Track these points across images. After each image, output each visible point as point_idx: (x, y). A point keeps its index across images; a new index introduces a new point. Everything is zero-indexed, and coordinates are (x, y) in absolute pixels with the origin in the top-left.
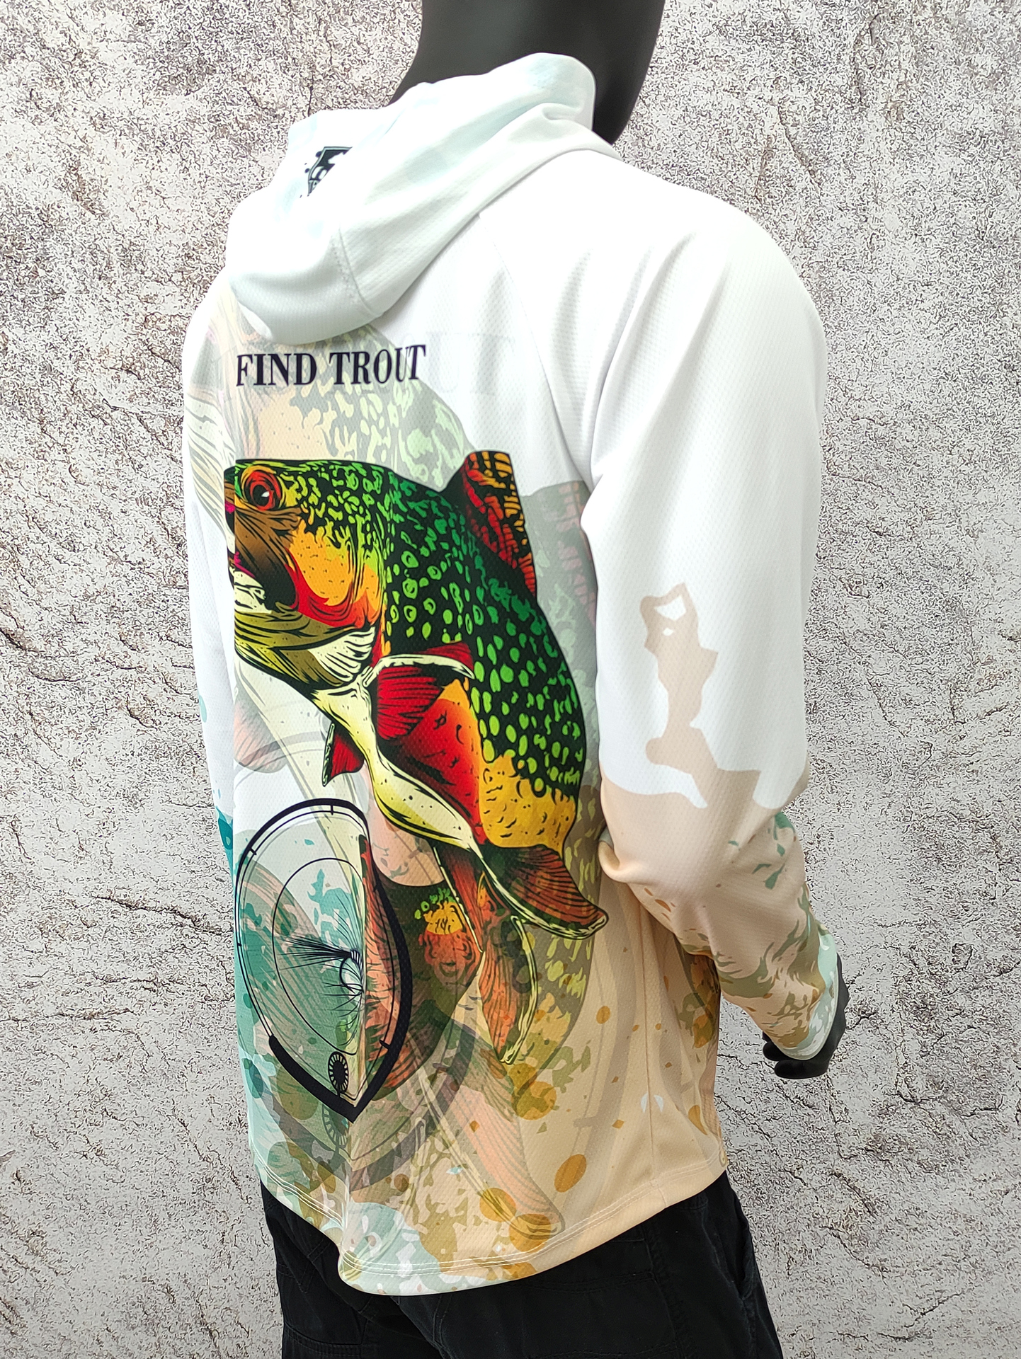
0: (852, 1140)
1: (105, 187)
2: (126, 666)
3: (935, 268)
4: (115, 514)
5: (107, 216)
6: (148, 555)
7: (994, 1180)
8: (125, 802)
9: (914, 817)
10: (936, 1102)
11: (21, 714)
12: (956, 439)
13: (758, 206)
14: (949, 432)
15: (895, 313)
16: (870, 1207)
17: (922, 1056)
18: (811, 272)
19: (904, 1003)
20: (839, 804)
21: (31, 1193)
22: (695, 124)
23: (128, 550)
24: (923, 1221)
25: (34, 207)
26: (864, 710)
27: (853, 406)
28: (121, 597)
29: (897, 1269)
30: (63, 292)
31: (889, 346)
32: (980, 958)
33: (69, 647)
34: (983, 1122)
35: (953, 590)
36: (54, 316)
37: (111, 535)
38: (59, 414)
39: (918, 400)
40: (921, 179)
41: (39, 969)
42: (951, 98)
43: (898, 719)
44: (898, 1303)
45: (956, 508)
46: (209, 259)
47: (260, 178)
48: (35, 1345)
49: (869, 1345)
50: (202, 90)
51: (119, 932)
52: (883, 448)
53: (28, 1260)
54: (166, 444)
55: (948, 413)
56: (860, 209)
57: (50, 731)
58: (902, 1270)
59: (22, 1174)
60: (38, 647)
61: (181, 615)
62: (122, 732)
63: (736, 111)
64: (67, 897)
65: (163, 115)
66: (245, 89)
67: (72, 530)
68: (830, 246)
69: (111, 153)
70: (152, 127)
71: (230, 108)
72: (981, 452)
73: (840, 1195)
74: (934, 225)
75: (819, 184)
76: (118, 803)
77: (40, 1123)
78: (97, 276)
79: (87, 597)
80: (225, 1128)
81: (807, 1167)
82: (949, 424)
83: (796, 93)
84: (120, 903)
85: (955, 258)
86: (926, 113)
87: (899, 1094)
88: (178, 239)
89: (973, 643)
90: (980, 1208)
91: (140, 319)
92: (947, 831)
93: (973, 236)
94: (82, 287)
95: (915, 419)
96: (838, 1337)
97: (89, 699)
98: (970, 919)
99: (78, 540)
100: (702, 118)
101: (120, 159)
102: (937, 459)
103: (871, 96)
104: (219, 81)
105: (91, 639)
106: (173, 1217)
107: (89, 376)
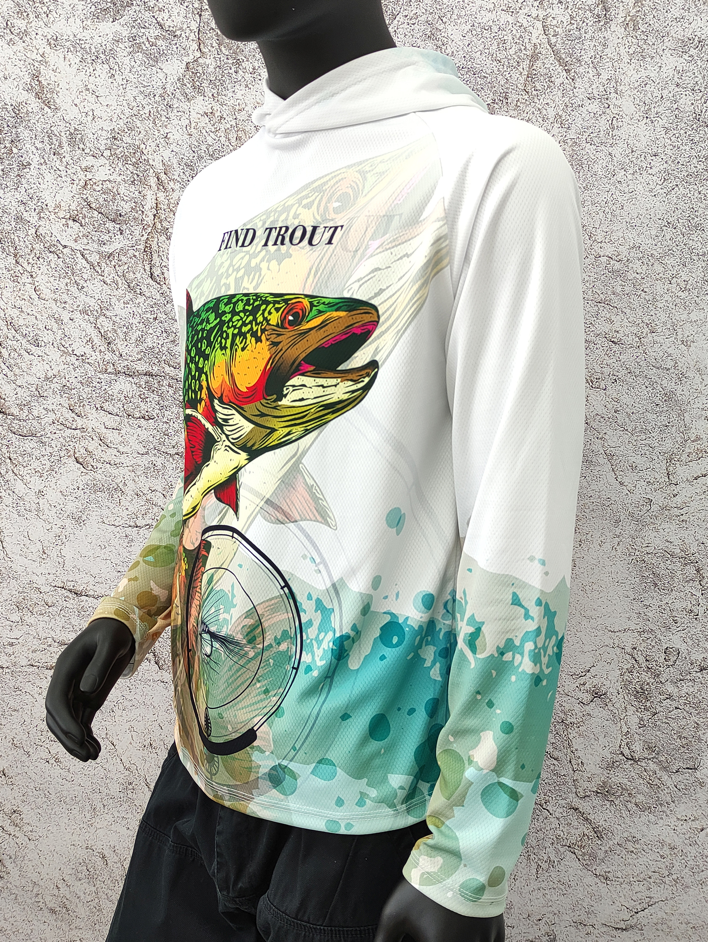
0: (586, 784)
1: (57, 89)
2: (73, 427)
3: (661, 142)
4: (65, 321)
5: (59, 110)
6: (88, 350)
7: (693, 820)
8: (73, 522)
9: (637, 553)
10: (650, 761)
11: (4, 459)
12: (675, 272)
13: (526, 97)
14: (670, 267)
15: (630, 177)
16: (599, 834)
17: (640, 728)
18: (566, 146)
19: (627, 688)
20: (580, 541)
21: (12, 784)
22: (480, 36)
23: (74, 347)
24: (637, 846)
25: (9, 104)
26: (601, 473)
27: (596, 247)
28: (70, 380)
29: (618, 879)
30: (30, 164)
31: (625, 202)
32: (686, 658)
33: (35, 413)
34: (686, 777)
35: (670, 386)
36: (24, 181)
37: (63, 336)
38: (27, 251)
39: (646, 243)
40: (652, 75)
41: (16, 633)
42: (676, 12)
43: (626, 480)
44: (618, 903)
45: (673, 324)
46: (129, 140)
47: (164, 81)
48: (16, 886)
49: (596, 932)
50: (123, 18)
51: (70, 611)
52: (618, 279)
53: (11, 829)
54: (100, 272)
55: (669, 253)
56: (604, 99)
57: (23, 471)
58: (622, 880)
59: (6, 771)
60: (15, 413)
61: (110, 392)
62: (71, 473)
63: (511, 25)
64: (35, 585)
65: (97, 37)
66: (154, 17)
67: (37, 331)
68: (580, 126)
69: (61, 65)
70: (89, 45)
71: (143, 31)
72: (694, 282)
73: (576, 823)
74: (661, 110)
75: (573, 80)
76: (68, 523)
77: (18, 738)
78: (52, 153)
79: (47, 378)
80: (141, 749)
81: (553, 802)
82: (670, 261)
83: (556, 11)
84: (70, 591)
85: (677, 135)
86: (656, 24)
87: (622, 753)
88: (108, 126)
89: (685, 425)
90: (681, 840)
91: (82, 183)
92: (662, 564)
93: (691, 118)
94: (43, 161)
95: (643, 257)
96: (573, 924)
97: (49, 450)
98: (678, 629)
99: (41, 339)
100: (485, 31)
101: (67, 68)
102: (659, 287)
103: (613, 12)
104: (135, 12)
105: (50, 408)
106: (106, 807)
107: (47, 224)
